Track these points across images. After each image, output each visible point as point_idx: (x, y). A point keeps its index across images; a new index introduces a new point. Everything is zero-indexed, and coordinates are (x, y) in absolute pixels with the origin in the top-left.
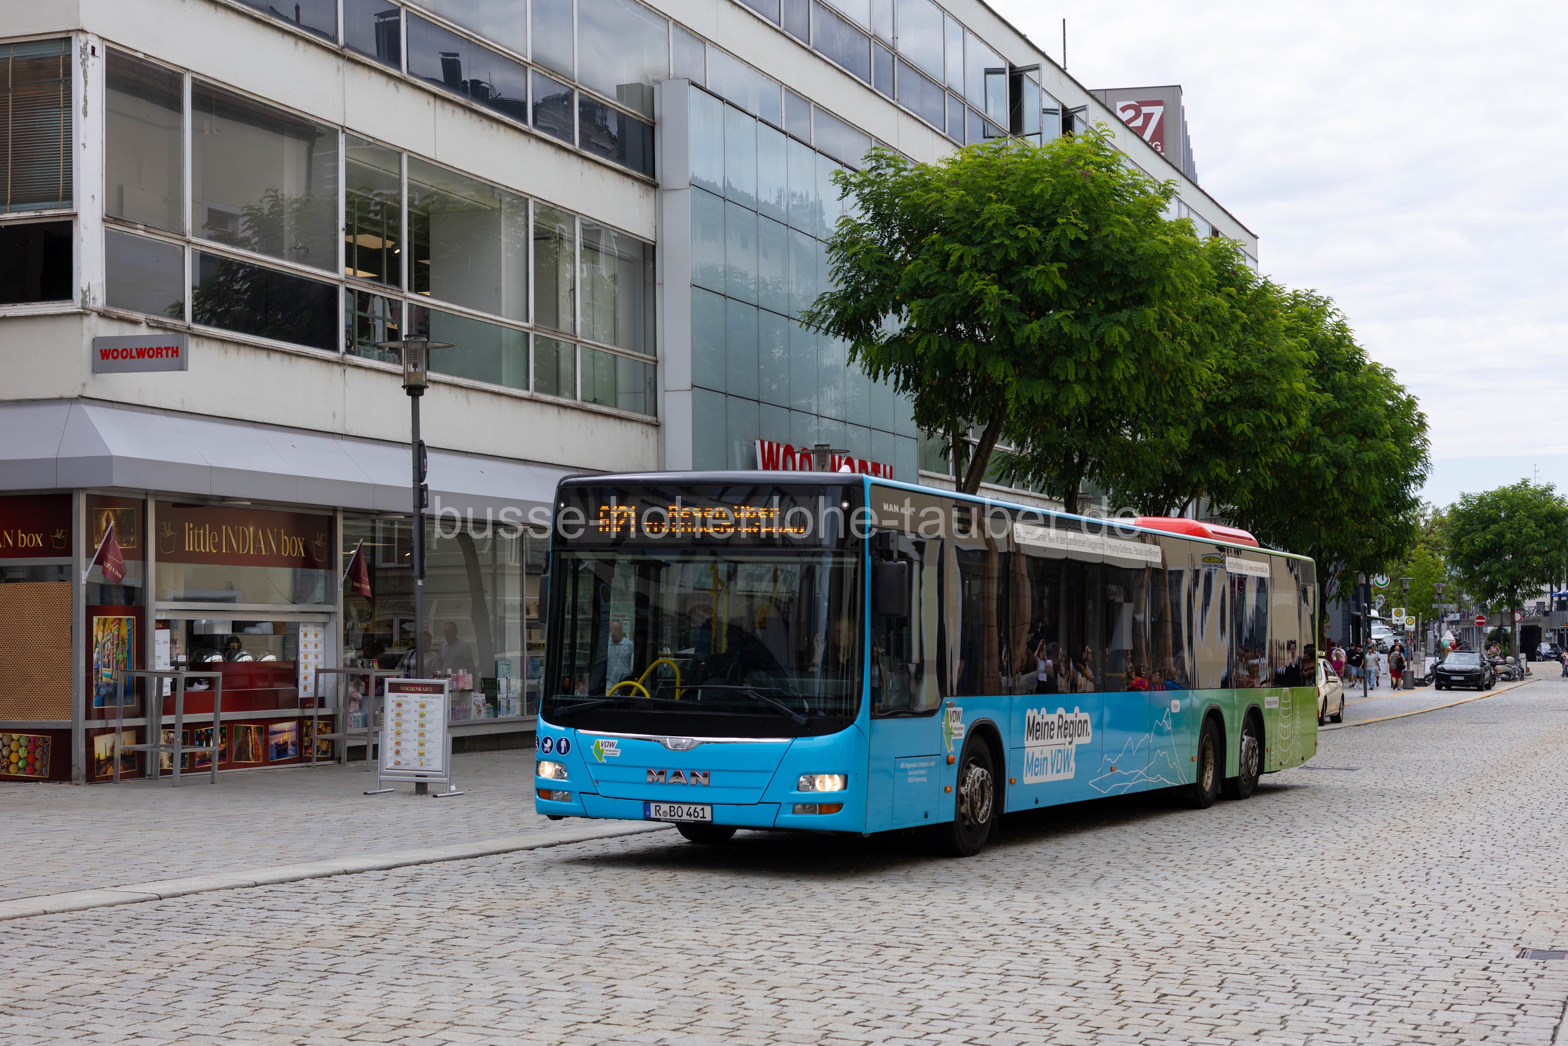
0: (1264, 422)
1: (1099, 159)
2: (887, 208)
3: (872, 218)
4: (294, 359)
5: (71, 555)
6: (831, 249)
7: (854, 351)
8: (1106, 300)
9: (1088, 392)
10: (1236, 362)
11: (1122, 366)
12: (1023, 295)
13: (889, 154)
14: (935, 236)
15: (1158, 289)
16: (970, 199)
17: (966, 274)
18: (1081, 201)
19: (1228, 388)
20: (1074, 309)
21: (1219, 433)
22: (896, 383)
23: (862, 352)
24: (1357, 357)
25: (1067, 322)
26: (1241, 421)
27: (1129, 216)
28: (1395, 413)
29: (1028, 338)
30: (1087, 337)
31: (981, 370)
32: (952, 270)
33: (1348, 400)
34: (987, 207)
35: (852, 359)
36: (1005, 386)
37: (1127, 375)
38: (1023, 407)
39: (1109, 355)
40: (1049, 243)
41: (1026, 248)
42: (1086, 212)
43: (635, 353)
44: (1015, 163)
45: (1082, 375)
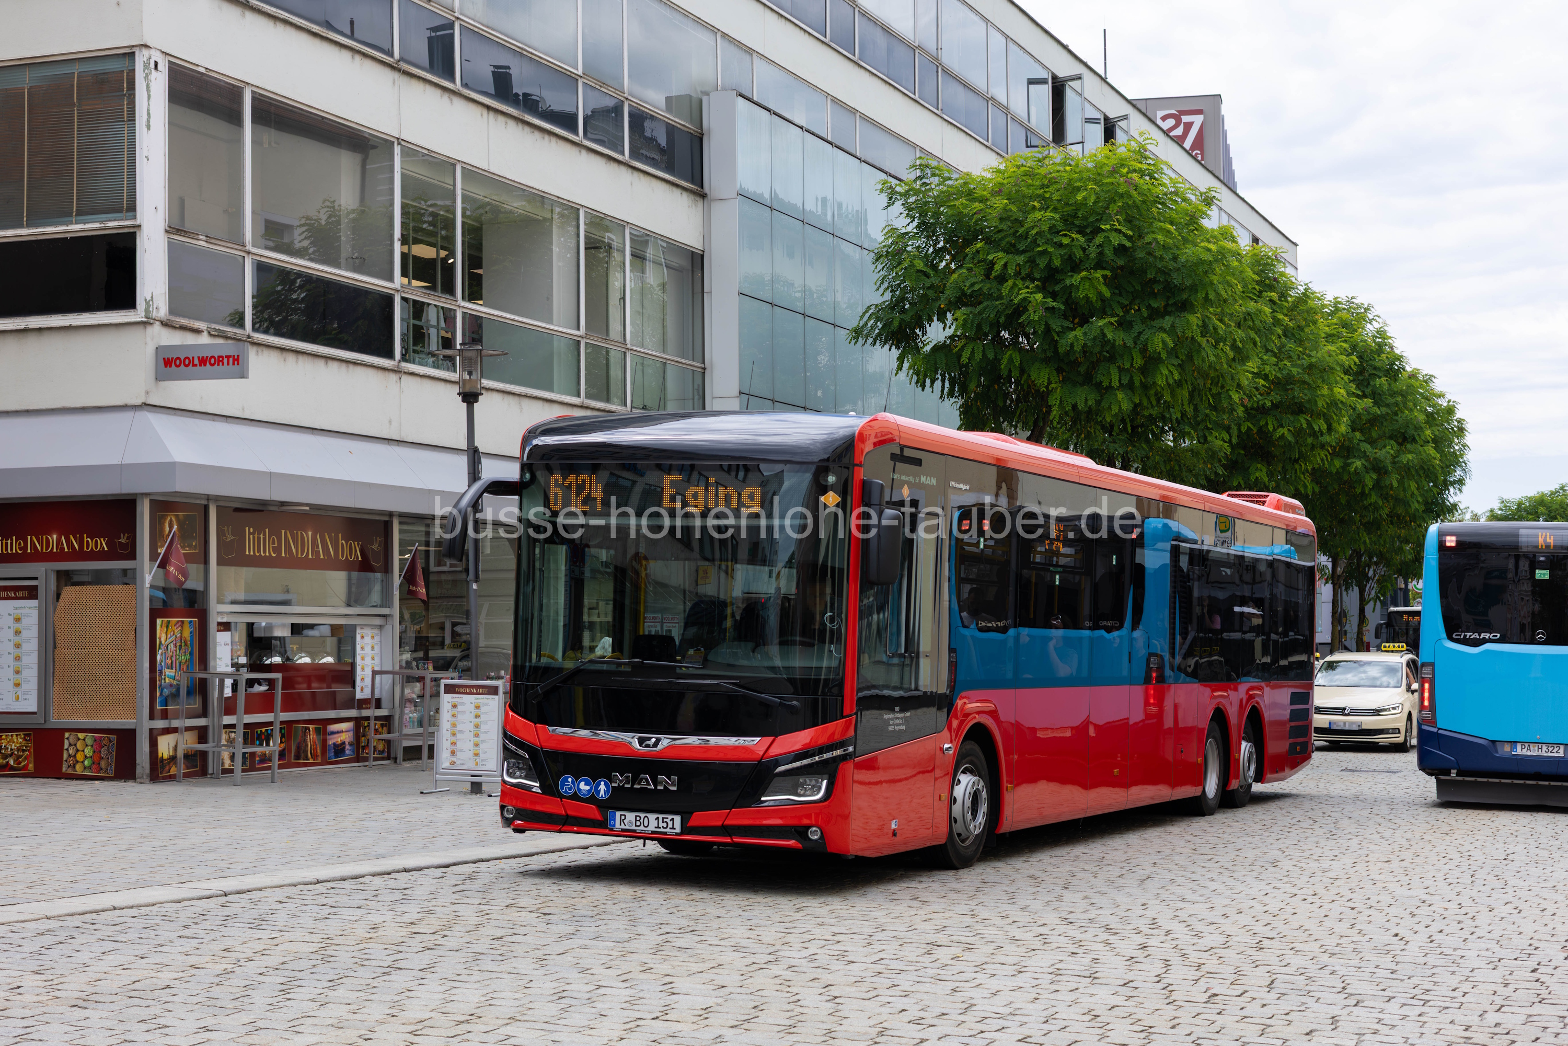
0: (1305, 426)
1: (1144, 167)
2: (932, 217)
3: (916, 227)
4: (351, 366)
5: (135, 559)
6: (877, 260)
7: (901, 360)
8: (1149, 307)
9: (1130, 399)
10: (1277, 369)
11: (1165, 372)
12: (1066, 303)
13: (933, 163)
14: (979, 245)
15: (1200, 295)
16: (1014, 208)
17: (1010, 283)
18: (1124, 209)
19: (1268, 394)
20: (1118, 316)
21: (1260, 438)
22: (942, 391)
23: (908, 360)
24: (1397, 363)
25: (1111, 328)
26: (1282, 426)
27: (1172, 223)
28: (1435, 419)
29: (1072, 345)
30: (1130, 343)
31: (1025, 376)
32: (995, 278)
33: (1388, 406)
34: (1030, 216)
35: (900, 368)
36: (1049, 392)
37: (1171, 381)
38: (1066, 413)
39: (1152, 362)
40: (1093, 251)
41: (1070, 256)
42: (1129, 220)
43: (684, 361)
44: (1058, 171)
45: (1125, 381)
